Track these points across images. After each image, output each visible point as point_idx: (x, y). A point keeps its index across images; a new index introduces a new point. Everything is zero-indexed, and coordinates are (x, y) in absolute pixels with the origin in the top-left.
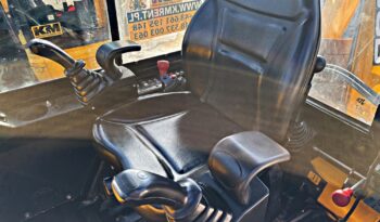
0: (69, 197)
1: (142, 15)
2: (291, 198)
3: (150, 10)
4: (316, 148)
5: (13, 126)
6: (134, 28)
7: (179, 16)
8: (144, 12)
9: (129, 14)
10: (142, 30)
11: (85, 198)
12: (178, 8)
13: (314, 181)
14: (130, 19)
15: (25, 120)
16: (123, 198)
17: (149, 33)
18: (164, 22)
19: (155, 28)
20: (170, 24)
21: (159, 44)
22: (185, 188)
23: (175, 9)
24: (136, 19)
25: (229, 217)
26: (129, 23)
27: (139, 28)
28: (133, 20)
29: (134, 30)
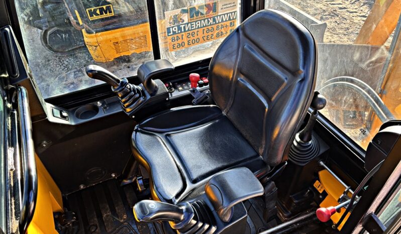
0: (114, 175)
1: (179, 29)
2: (296, 201)
3: (188, 24)
4: (322, 163)
5: (73, 124)
6: (173, 40)
7: (215, 27)
8: (182, 26)
9: (168, 29)
10: (180, 41)
11: (126, 178)
12: (214, 20)
13: (318, 189)
14: (169, 32)
15: (81, 118)
16: (139, 219)
17: (186, 43)
18: (200, 33)
19: (192, 38)
20: (206, 34)
21: (194, 52)
22: (182, 210)
23: (211, 21)
24: (174, 33)
25: (214, 229)
26: (168, 35)
27: (177, 40)
28: (172, 33)
29: (172, 41)
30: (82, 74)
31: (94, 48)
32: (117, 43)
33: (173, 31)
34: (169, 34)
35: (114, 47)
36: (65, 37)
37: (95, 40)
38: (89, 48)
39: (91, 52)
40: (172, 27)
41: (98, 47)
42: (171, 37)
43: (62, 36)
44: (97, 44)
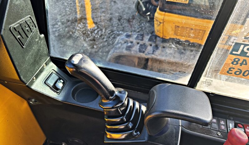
9: (238, 45)
10: (244, 68)
14: (235, 49)
24: (243, 53)
26: (231, 53)
27: (241, 64)
28: (239, 53)
29: (232, 63)
30: (141, 39)
31: (159, 23)
32: (178, 27)
33: (243, 50)
34: (234, 52)
35: (174, 29)
36: (151, 8)
37: (162, 17)
38: (155, 22)
39: (156, 26)
40: (246, 45)
41: (162, 24)
42: (235, 57)
43: (149, 7)
44: (162, 21)
